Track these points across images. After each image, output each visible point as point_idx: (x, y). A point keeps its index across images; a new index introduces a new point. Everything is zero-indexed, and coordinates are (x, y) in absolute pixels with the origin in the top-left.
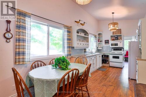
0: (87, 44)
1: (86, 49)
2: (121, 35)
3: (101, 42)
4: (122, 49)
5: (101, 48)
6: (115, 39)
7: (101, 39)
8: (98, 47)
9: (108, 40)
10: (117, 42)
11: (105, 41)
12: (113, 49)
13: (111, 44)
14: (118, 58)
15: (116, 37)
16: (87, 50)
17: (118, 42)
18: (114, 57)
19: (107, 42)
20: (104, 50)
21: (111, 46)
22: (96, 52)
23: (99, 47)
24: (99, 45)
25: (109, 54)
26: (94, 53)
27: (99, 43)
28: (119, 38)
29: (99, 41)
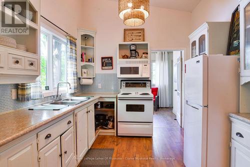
0: (25, 63)
1: (23, 85)
2: (147, 45)
3: (89, 61)
4: (148, 84)
5: (90, 81)
6: (129, 55)
7: (89, 54)
8: (80, 76)
9: (111, 58)
10: (135, 62)
11: (102, 58)
12: (124, 84)
13: (121, 68)
14: (140, 108)
15: (133, 48)
16: (33, 90)
17: (140, 62)
18: (130, 108)
19: (107, 62)
20: (100, 86)
21: (119, 76)
22: (73, 94)
23: (85, 76)
24: (84, 70)
25: (115, 100)
26: (68, 97)
27: (85, 63)
28: (140, 52)
29: (85, 58)
